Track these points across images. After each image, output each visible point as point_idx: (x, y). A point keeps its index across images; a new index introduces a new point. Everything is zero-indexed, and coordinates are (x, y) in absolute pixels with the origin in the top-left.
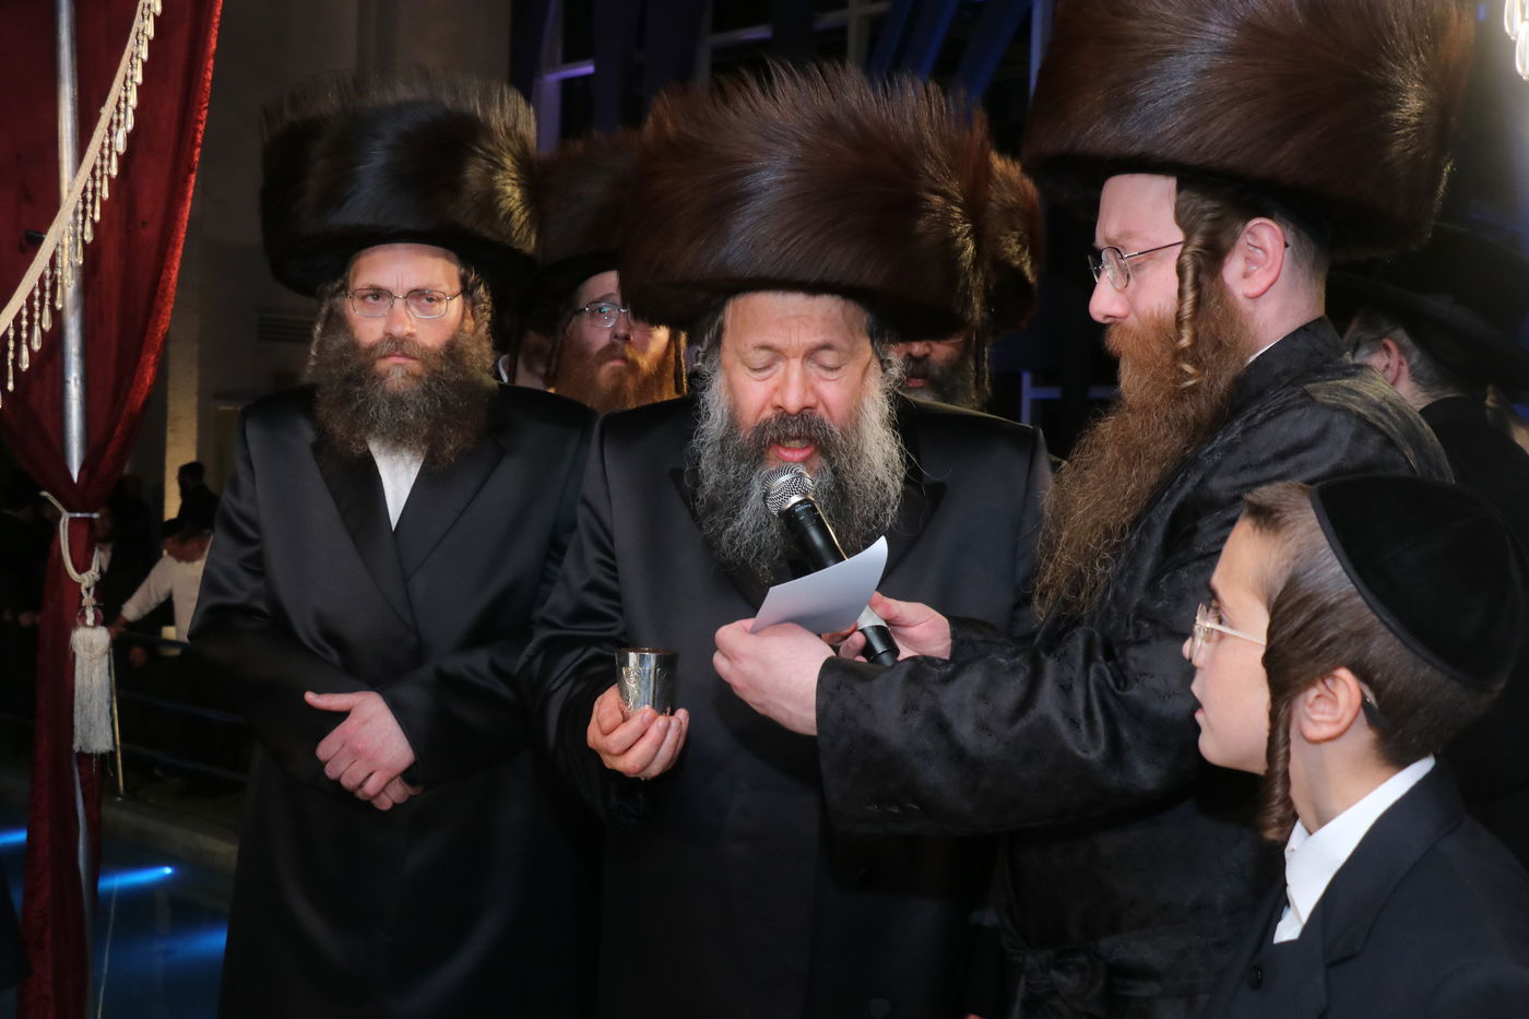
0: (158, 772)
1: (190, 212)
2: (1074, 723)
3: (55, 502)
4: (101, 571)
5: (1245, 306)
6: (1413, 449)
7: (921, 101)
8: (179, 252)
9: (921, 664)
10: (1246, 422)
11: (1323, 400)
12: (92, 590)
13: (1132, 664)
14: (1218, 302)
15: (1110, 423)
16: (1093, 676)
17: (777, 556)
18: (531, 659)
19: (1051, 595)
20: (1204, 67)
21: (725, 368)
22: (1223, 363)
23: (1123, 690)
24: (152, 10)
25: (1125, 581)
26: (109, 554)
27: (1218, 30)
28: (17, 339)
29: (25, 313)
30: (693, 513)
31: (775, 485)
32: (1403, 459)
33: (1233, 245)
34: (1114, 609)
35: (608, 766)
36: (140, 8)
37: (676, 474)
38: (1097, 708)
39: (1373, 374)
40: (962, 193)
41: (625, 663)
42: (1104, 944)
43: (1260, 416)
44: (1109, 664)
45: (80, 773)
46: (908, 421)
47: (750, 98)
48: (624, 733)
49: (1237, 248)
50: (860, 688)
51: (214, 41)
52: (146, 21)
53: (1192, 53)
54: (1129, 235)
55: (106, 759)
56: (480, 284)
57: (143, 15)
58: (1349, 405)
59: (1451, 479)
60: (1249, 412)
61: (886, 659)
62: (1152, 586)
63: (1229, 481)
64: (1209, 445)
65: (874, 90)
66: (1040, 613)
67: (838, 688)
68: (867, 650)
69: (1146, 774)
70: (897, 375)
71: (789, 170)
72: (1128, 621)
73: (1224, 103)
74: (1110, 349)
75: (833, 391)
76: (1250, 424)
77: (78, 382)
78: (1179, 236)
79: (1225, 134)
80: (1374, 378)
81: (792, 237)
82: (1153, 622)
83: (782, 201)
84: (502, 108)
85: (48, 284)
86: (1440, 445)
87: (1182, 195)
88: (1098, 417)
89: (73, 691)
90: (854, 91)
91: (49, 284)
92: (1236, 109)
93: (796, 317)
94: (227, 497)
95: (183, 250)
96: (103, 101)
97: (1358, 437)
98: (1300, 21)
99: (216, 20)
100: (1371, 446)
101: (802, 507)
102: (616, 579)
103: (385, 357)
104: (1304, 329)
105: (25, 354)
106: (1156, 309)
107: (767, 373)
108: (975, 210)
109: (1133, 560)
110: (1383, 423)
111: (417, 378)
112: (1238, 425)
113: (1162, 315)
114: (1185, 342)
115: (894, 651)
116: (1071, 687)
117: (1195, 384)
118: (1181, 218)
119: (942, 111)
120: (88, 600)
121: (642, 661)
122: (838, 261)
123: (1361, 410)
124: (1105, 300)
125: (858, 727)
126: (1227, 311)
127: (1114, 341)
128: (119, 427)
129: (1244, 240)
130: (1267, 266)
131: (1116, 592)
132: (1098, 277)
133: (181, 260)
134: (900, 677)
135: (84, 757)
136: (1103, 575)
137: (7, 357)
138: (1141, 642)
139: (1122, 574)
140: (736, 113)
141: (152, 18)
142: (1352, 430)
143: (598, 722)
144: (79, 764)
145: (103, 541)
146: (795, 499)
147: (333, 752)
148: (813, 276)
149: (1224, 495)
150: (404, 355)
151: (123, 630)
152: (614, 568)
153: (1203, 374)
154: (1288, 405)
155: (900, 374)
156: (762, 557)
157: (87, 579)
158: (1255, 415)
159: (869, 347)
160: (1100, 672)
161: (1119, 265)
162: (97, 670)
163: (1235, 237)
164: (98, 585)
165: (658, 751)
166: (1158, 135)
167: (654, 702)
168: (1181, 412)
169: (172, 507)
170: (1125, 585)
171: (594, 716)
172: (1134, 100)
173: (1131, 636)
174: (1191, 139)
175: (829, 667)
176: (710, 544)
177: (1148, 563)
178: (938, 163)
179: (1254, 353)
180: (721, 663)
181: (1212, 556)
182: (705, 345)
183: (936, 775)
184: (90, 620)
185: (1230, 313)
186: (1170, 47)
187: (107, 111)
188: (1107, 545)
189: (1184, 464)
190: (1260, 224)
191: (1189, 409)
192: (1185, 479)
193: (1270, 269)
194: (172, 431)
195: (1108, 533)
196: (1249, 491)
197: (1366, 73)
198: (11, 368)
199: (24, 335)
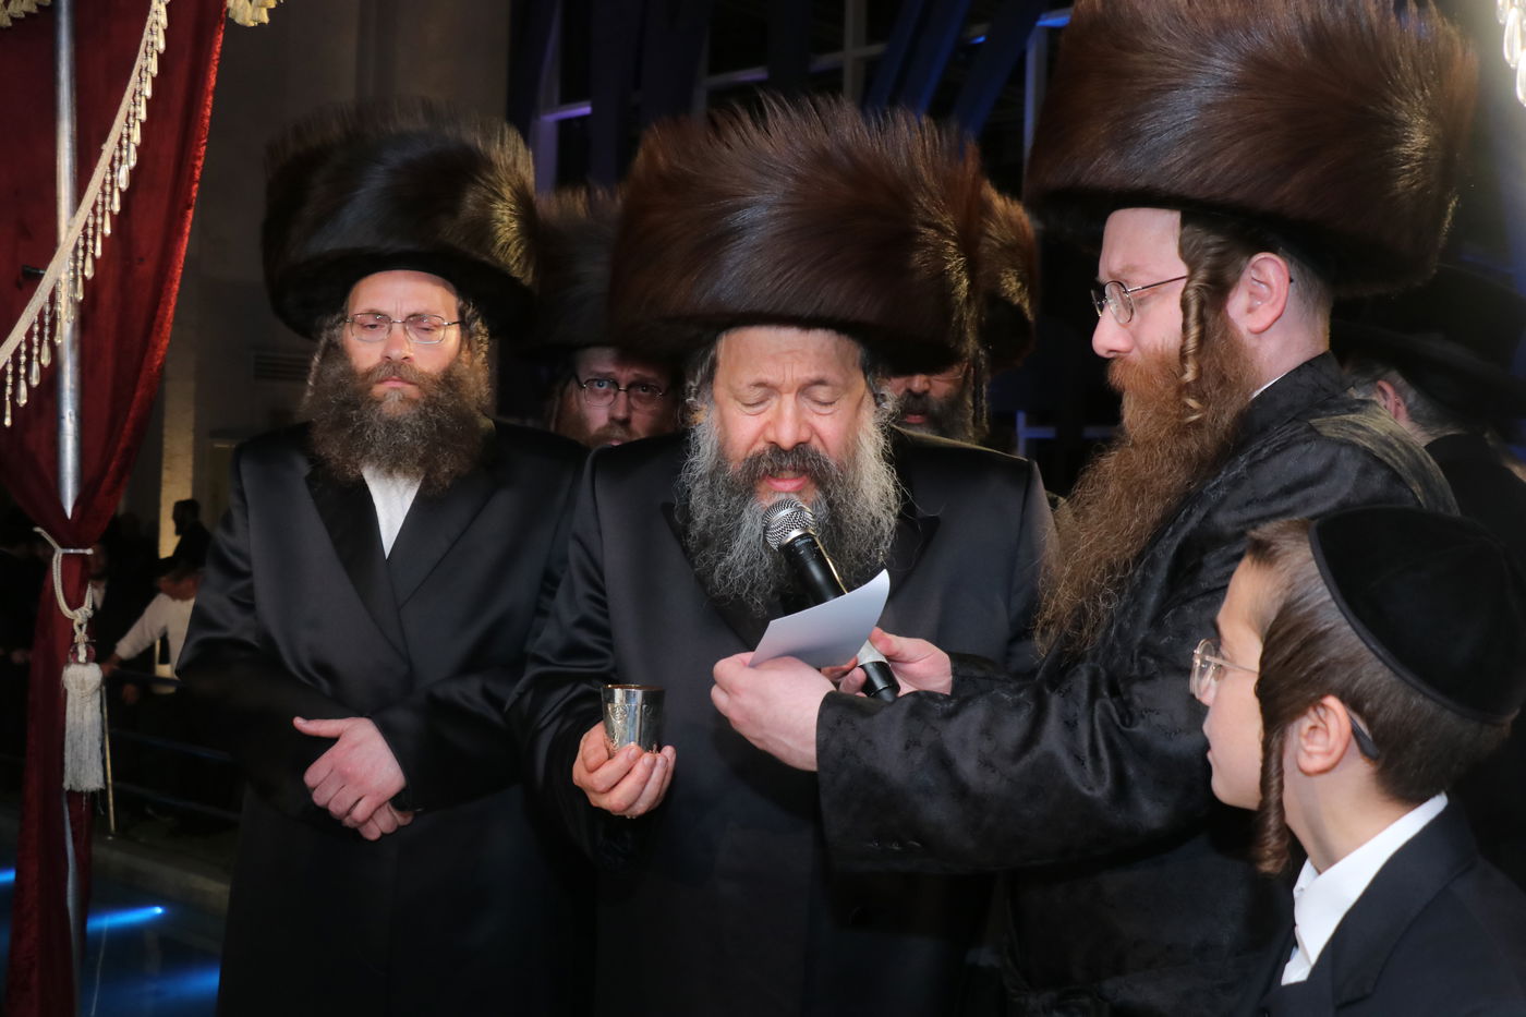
0: (150, 811)
1: (188, 247)
2: (1079, 760)
3: (48, 538)
4: (94, 607)
5: (1250, 340)
6: (1420, 485)
7: (914, 135)
8: (176, 287)
9: (923, 699)
10: (1251, 457)
11: (1330, 435)
12: (84, 627)
13: (1137, 700)
14: (1222, 337)
15: (1113, 458)
16: (1098, 712)
17: (771, 590)
18: (521, 696)
19: (1052, 631)
20: (1210, 101)
21: (716, 402)
22: (1228, 398)
23: (1128, 727)
24: (155, 47)
25: (1129, 616)
26: (103, 591)
27: (1222, 65)
28: (16, 374)
29: (23, 348)
30: (685, 550)
31: (775, 518)
32: (1410, 494)
33: (1237, 280)
34: (1118, 646)
35: (594, 804)
36: (143, 46)
37: (668, 509)
38: (1102, 745)
39: (1378, 409)
40: (957, 228)
41: (611, 699)
42: (1108, 985)
43: (1265, 451)
44: (1115, 700)
45: (70, 812)
46: (903, 456)
47: (742, 131)
48: (609, 771)
49: (1241, 282)
50: (861, 723)
51: (213, 78)
52: (150, 59)
53: (1196, 87)
54: (1133, 269)
55: (98, 797)
56: (477, 317)
57: (146, 52)
58: (1355, 439)
59: (1456, 512)
60: (1254, 447)
61: (886, 695)
62: (1157, 622)
63: (1235, 516)
64: (1213, 480)
65: (868, 124)
66: (1041, 647)
67: (839, 723)
68: (868, 686)
69: (1152, 812)
70: (891, 409)
71: (782, 205)
72: (1132, 656)
73: (1230, 137)
74: (1113, 383)
75: (828, 425)
76: (1257, 458)
77: (73, 418)
78: (1183, 270)
79: (1230, 168)
80: (1379, 413)
81: (785, 272)
82: (1158, 658)
83: (775, 236)
84: (502, 143)
85: (47, 320)
86: (1445, 480)
87: (1186, 229)
88: (1101, 451)
89: (64, 729)
90: (848, 125)
91: (49, 320)
92: (1241, 143)
93: (790, 352)
94: (219, 534)
95: (180, 285)
96: (104, 138)
97: (1365, 472)
98: (1305, 56)
99: (216, 57)
100: (1377, 482)
101: (803, 542)
102: (606, 616)
103: (381, 382)
104: (1309, 364)
105: (23, 390)
106: (1160, 343)
107: (761, 408)
108: (969, 244)
109: (1137, 595)
110: (1391, 458)
111: (414, 402)
112: (1243, 461)
113: (1165, 349)
114: (1189, 376)
115: (895, 687)
116: (1076, 723)
117: (1199, 419)
118: (1185, 252)
119: (935, 145)
120: (81, 636)
121: (628, 697)
122: (833, 296)
123: (1368, 445)
124: (1109, 335)
125: (859, 762)
126: (1232, 346)
127: (1117, 376)
128: (114, 463)
129: (1249, 274)
130: (1271, 302)
131: (1120, 627)
132: (1101, 311)
133: (178, 295)
134: (901, 714)
135: (75, 796)
136: (1106, 611)
137: (4, 393)
138: (1147, 678)
139: (1125, 609)
140: (729, 147)
141: (155, 55)
142: (1359, 465)
143: (584, 759)
144: (69, 802)
145: (97, 578)
146: (795, 533)
147: (321, 778)
148: (807, 310)
149: (1229, 530)
150: (402, 380)
151: (115, 667)
152: (604, 604)
153: (1207, 410)
154: (1294, 439)
155: (894, 408)
156: (755, 591)
157: (80, 616)
158: (1261, 450)
159: (863, 381)
160: (1106, 709)
161: (1122, 298)
162: (88, 707)
163: (1240, 272)
164: (90, 621)
165: (643, 788)
166: (1163, 169)
167: (640, 739)
168: (1185, 447)
169: (168, 544)
170: (1129, 621)
171: (580, 752)
172: (1139, 135)
173: (1136, 672)
174: (1196, 172)
175: (830, 702)
176: (702, 581)
177: (1152, 599)
178: (932, 195)
179: (1259, 388)
180: (719, 697)
181: (1219, 592)
182: (698, 380)
183: (938, 812)
184: (82, 657)
185: (1234, 348)
186: (1174, 81)
187: (109, 148)
188: (1109, 581)
189: (1189, 499)
190: (1265, 258)
191: (1193, 444)
192: (1189, 515)
193: (1273, 305)
194: (168, 468)
195: (1112, 569)
196: (1255, 528)
197: (1372, 108)
198: (8, 404)
199: (23, 371)
